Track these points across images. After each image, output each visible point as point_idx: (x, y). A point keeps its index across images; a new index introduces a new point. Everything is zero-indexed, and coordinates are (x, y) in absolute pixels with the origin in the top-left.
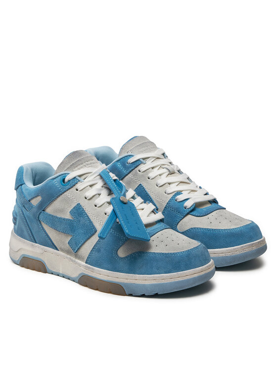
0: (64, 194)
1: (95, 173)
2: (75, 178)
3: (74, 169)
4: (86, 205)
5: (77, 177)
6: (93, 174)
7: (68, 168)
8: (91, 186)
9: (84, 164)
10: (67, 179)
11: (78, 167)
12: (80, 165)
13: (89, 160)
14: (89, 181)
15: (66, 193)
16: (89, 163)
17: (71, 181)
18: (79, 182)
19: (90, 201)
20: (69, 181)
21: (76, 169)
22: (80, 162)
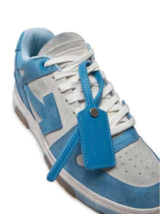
0: (41, 78)
1: (76, 62)
2: (53, 65)
3: (56, 55)
4: (58, 97)
5: (56, 66)
6: (74, 64)
7: (50, 52)
8: (67, 77)
9: (68, 50)
10: (46, 64)
11: (61, 53)
12: (62, 51)
13: (75, 46)
14: (68, 72)
15: (43, 78)
16: (74, 49)
17: (49, 68)
18: (57, 71)
19: (63, 95)
20: (48, 67)
21: (58, 54)
22: (64, 48)
